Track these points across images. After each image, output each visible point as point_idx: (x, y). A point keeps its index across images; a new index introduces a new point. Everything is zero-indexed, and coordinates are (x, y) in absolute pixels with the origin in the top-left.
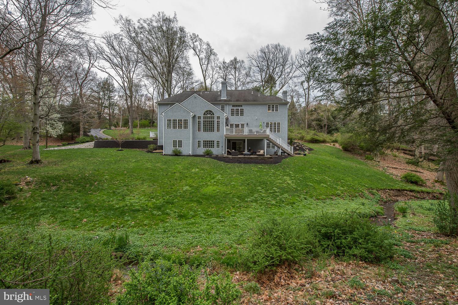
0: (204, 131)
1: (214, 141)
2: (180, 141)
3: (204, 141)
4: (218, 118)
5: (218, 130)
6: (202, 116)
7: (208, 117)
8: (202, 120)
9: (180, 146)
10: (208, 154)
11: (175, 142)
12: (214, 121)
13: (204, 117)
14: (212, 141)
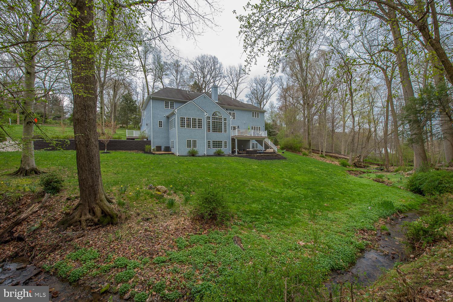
0: (213, 132)
1: (222, 142)
2: (194, 141)
3: (213, 142)
4: (225, 119)
5: (225, 131)
6: (211, 117)
7: (216, 118)
8: (211, 120)
9: (195, 146)
10: (219, 154)
11: (189, 142)
12: (221, 122)
13: (213, 118)
14: (220, 142)
